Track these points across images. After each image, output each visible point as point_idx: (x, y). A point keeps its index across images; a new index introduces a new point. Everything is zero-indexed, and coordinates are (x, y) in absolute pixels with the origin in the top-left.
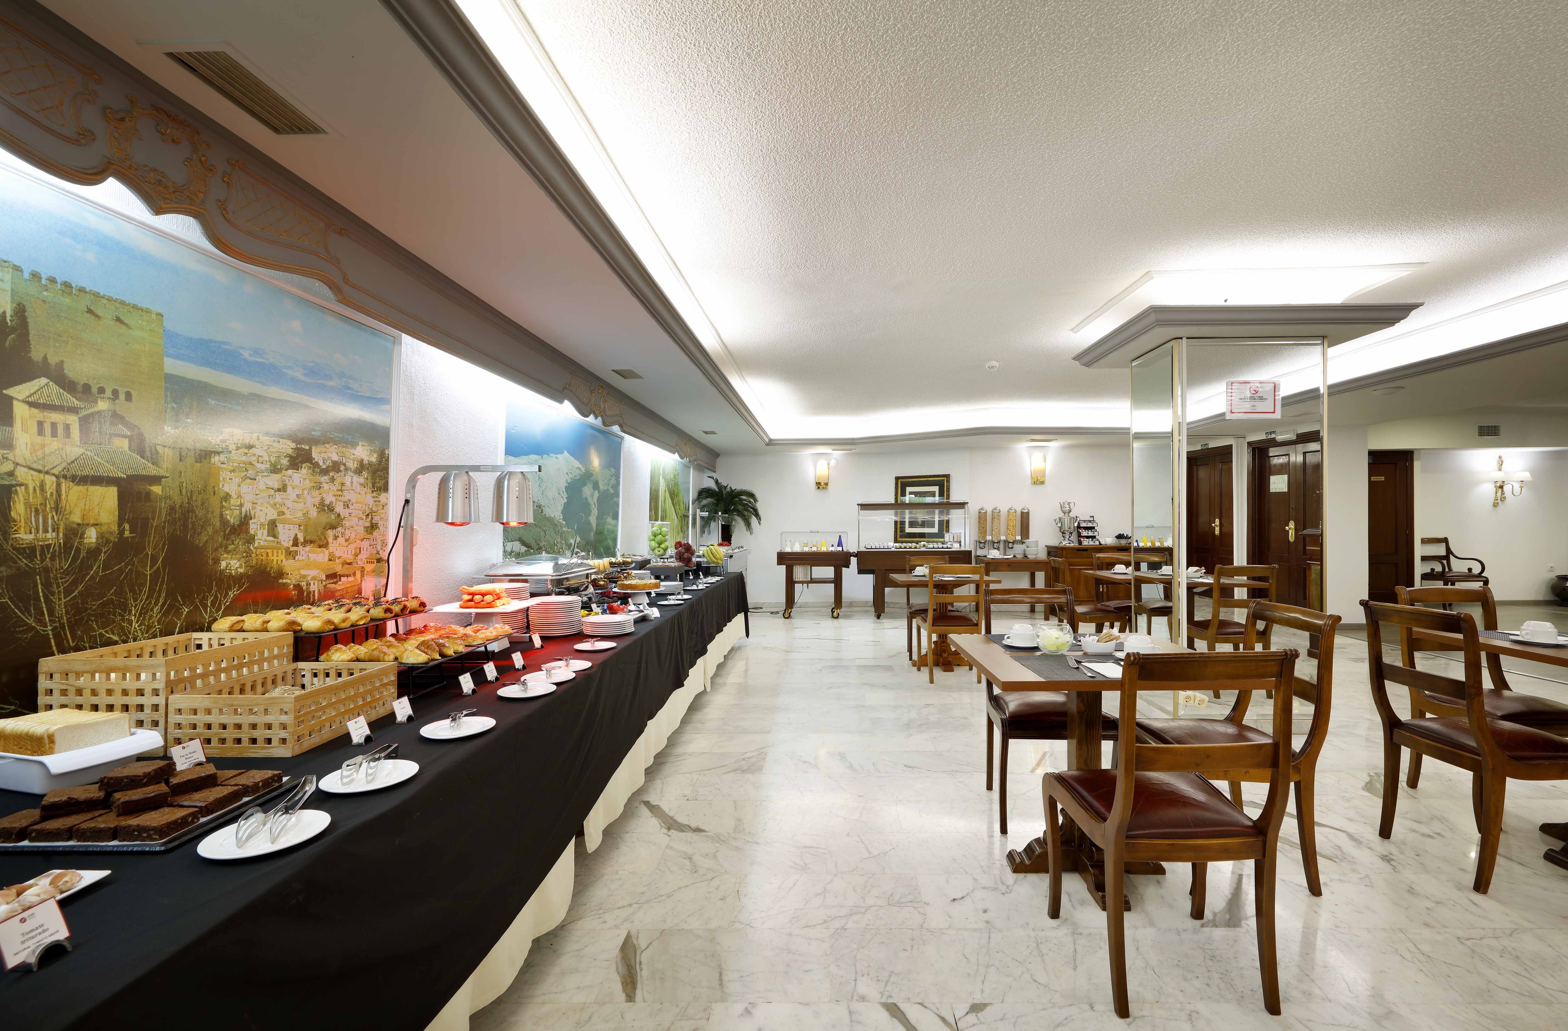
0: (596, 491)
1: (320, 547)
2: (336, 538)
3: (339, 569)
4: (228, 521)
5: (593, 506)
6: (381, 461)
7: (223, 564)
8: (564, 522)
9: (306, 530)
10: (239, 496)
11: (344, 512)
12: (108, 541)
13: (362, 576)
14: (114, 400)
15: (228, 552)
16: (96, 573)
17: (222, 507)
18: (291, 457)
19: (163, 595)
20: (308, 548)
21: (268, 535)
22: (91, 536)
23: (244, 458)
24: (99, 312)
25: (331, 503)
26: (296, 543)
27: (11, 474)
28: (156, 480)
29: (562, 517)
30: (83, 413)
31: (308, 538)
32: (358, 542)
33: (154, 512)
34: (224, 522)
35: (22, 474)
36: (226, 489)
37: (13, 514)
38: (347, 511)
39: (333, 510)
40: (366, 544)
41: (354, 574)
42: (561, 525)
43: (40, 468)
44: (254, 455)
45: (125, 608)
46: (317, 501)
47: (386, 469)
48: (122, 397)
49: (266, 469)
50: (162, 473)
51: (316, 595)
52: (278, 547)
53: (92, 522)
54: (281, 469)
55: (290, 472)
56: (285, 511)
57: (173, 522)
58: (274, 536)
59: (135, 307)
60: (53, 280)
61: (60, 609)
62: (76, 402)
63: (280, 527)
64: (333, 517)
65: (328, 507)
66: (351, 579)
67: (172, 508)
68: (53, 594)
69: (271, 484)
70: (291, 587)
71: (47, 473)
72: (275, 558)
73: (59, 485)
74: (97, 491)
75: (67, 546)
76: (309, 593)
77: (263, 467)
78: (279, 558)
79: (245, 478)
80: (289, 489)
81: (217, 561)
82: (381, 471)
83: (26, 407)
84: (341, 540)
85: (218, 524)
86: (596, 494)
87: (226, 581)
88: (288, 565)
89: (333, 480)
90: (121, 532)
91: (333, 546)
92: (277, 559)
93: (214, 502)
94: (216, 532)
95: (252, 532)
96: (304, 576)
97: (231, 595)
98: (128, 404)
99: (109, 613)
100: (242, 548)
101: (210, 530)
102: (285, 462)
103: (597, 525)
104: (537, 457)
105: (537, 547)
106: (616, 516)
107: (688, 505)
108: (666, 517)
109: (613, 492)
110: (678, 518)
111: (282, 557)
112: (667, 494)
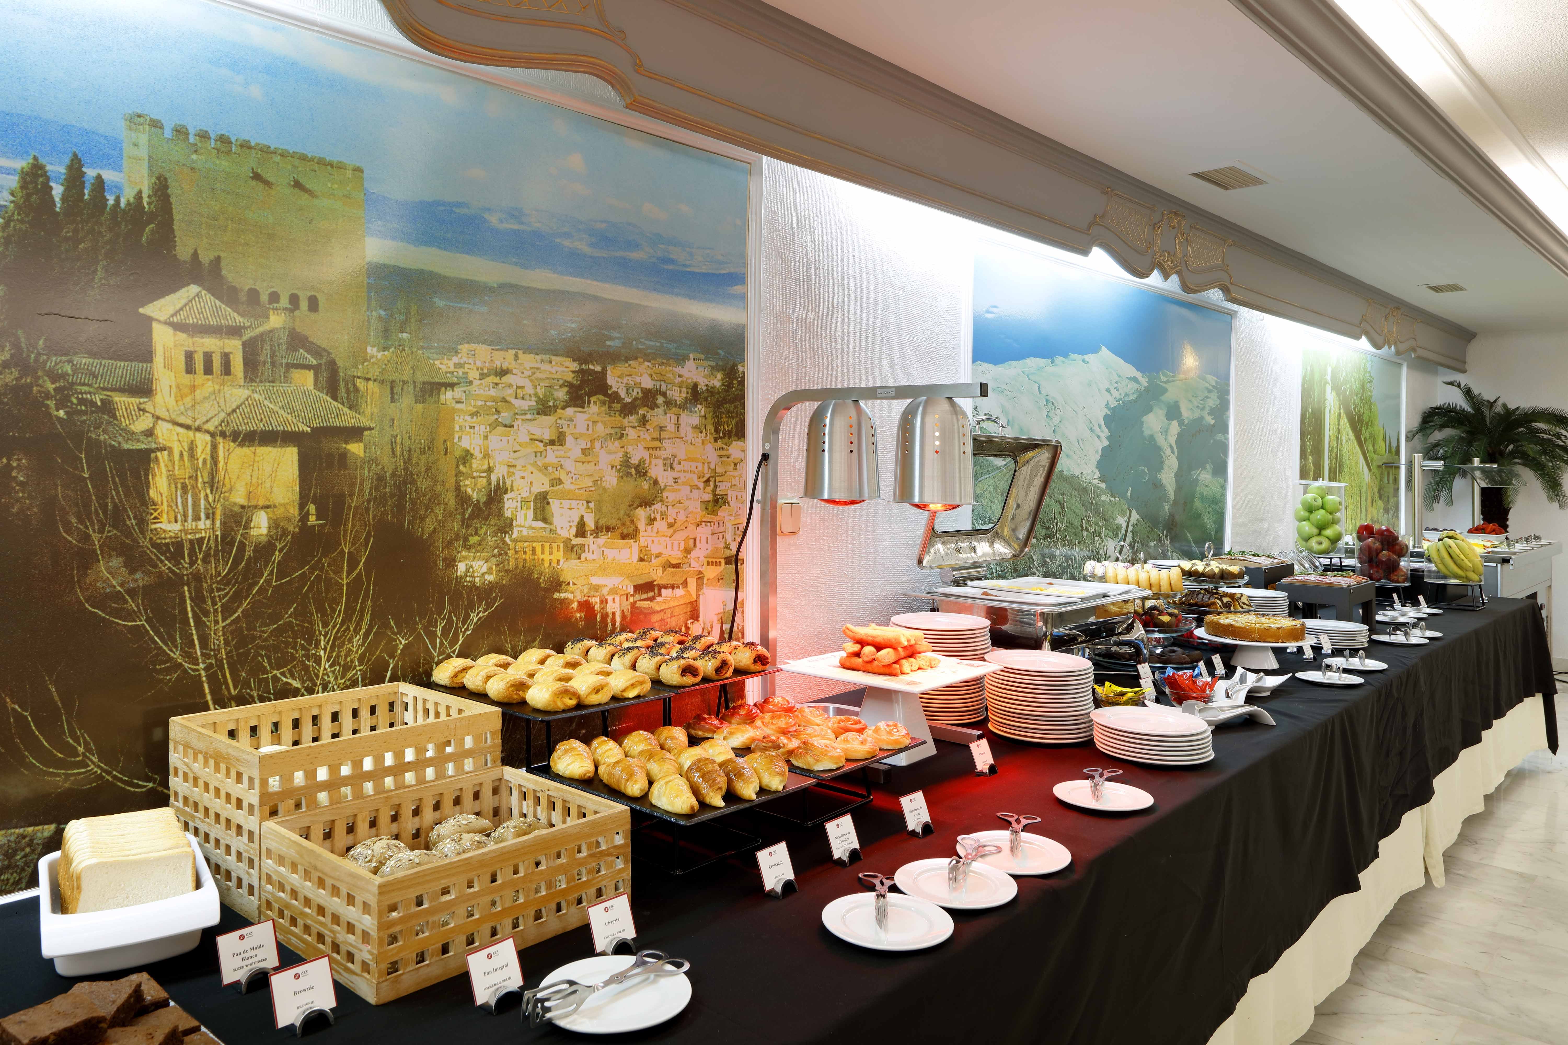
0: (1175, 423)
1: (623, 537)
2: (651, 521)
3: (658, 576)
4: (469, 497)
5: (1168, 452)
6: (729, 386)
7: (461, 567)
8: (1103, 485)
9: (599, 510)
10: (487, 456)
11: (665, 478)
12: (285, 532)
13: (700, 587)
14: (292, 311)
15: (469, 548)
16: (268, 582)
17: (459, 473)
18: (570, 385)
19: (367, 617)
20: (603, 539)
21: (536, 519)
22: (261, 525)
23: (493, 392)
24: (268, 176)
25: (642, 461)
26: (581, 531)
27: (149, 433)
28: (355, 433)
29: (1098, 474)
30: (248, 335)
31: (602, 522)
32: (691, 527)
33: (352, 485)
34: (463, 499)
35: (165, 433)
36: (465, 444)
37: (152, 493)
38: (671, 474)
39: (645, 474)
40: (704, 532)
41: (685, 584)
42: (1096, 491)
43: (189, 422)
44: (510, 386)
45: (310, 637)
46: (617, 458)
47: (740, 399)
48: (304, 305)
49: (530, 409)
50: (365, 422)
51: (618, 619)
52: (551, 538)
53: (261, 503)
54: (555, 407)
55: (570, 411)
56: (562, 475)
57: (381, 500)
58: (545, 520)
59: (322, 162)
60: (204, 136)
61: (217, 639)
62: (238, 318)
63: (555, 505)
64: (646, 486)
65: (637, 468)
66: (679, 592)
67: (380, 478)
68: (206, 614)
69: (538, 433)
70: (575, 605)
71: (198, 429)
72: (547, 557)
73: (214, 447)
74: (268, 453)
75: (227, 539)
76: (605, 617)
77: (525, 405)
78: (554, 558)
79: (495, 425)
80: (569, 440)
81: (451, 562)
82: (731, 402)
83: (170, 331)
84: (661, 525)
85: (452, 502)
86: (1175, 428)
87: (467, 596)
88: (569, 569)
89: (644, 421)
90: (304, 517)
91: (646, 536)
92: (550, 559)
93: (446, 466)
94: (449, 514)
95: (508, 514)
96: (596, 588)
97: (474, 617)
98: (313, 316)
99: (287, 644)
100: (491, 540)
101: (439, 512)
102: (561, 394)
103: (1179, 489)
104: (1041, 362)
105: (1044, 532)
106: (1221, 469)
107: (1394, 445)
108: (1340, 472)
109: (1212, 422)
110: (1370, 470)
111: (559, 555)
112: (1345, 423)
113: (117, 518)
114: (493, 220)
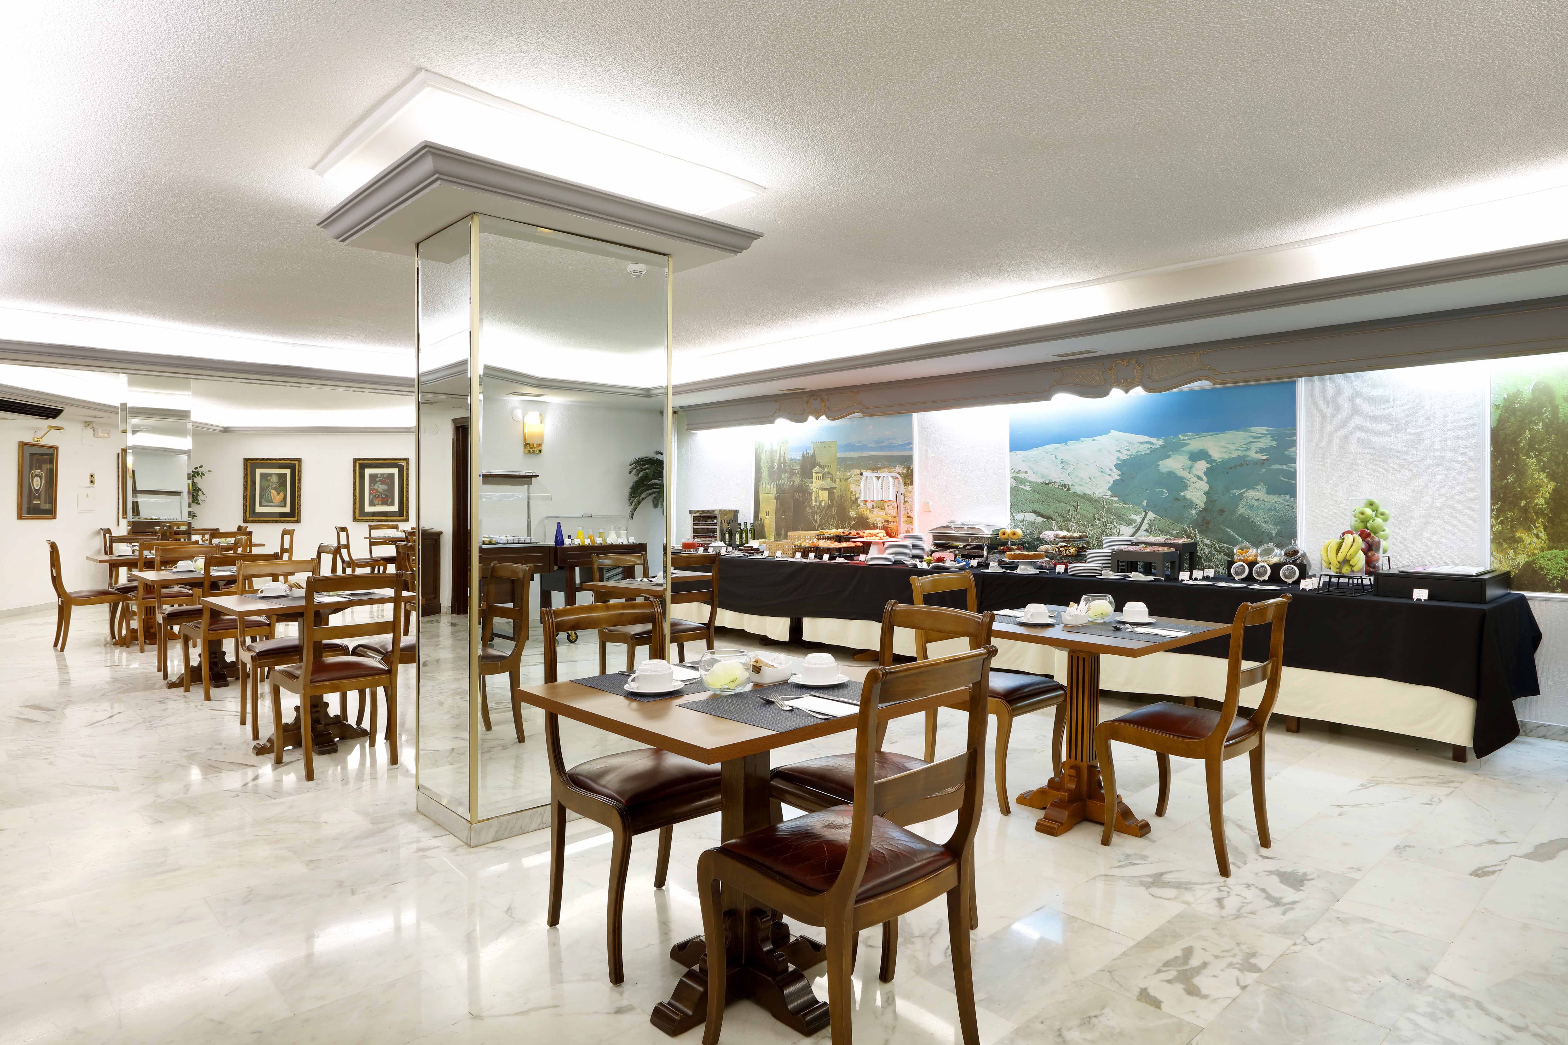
2: (888, 506)
3: (890, 519)
5: (1194, 479)
6: (908, 472)
10: (856, 491)
14: (829, 467)
17: (851, 495)
22: (823, 504)
23: (857, 478)
26: (873, 508)
28: (835, 488)
29: (1109, 493)
30: (823, 472)
34: (851, 500)
35: (814, 489)
36: (852, 489)
37: (811, 496)
41: (896, 522)
44: (861, 476)
47: (911, 475)
50: (837, 486)
52: (867, 509)
53: (824, 500)
57: (839, 500)
58: (866, 505)
61: (818, 521)
62: (822, 470)
66: (895, 524)
67: (839, 496)
70: (871, 523)
71: (817, 488)
73: (819, 491)
74: (825, 492)
75: (820, 506)
79: (857, 485)
81: (849, 512)
82: (909, 476)
87: (851, 519)
88: (870, 515)
91: (887, 509)
92: (867, 513)
93: (849, 493)
96: (876, 520)
97: (852, 523)
100: (856, 508)
104: (1057, 445)
113: (809, 502)
114: (856, 444)
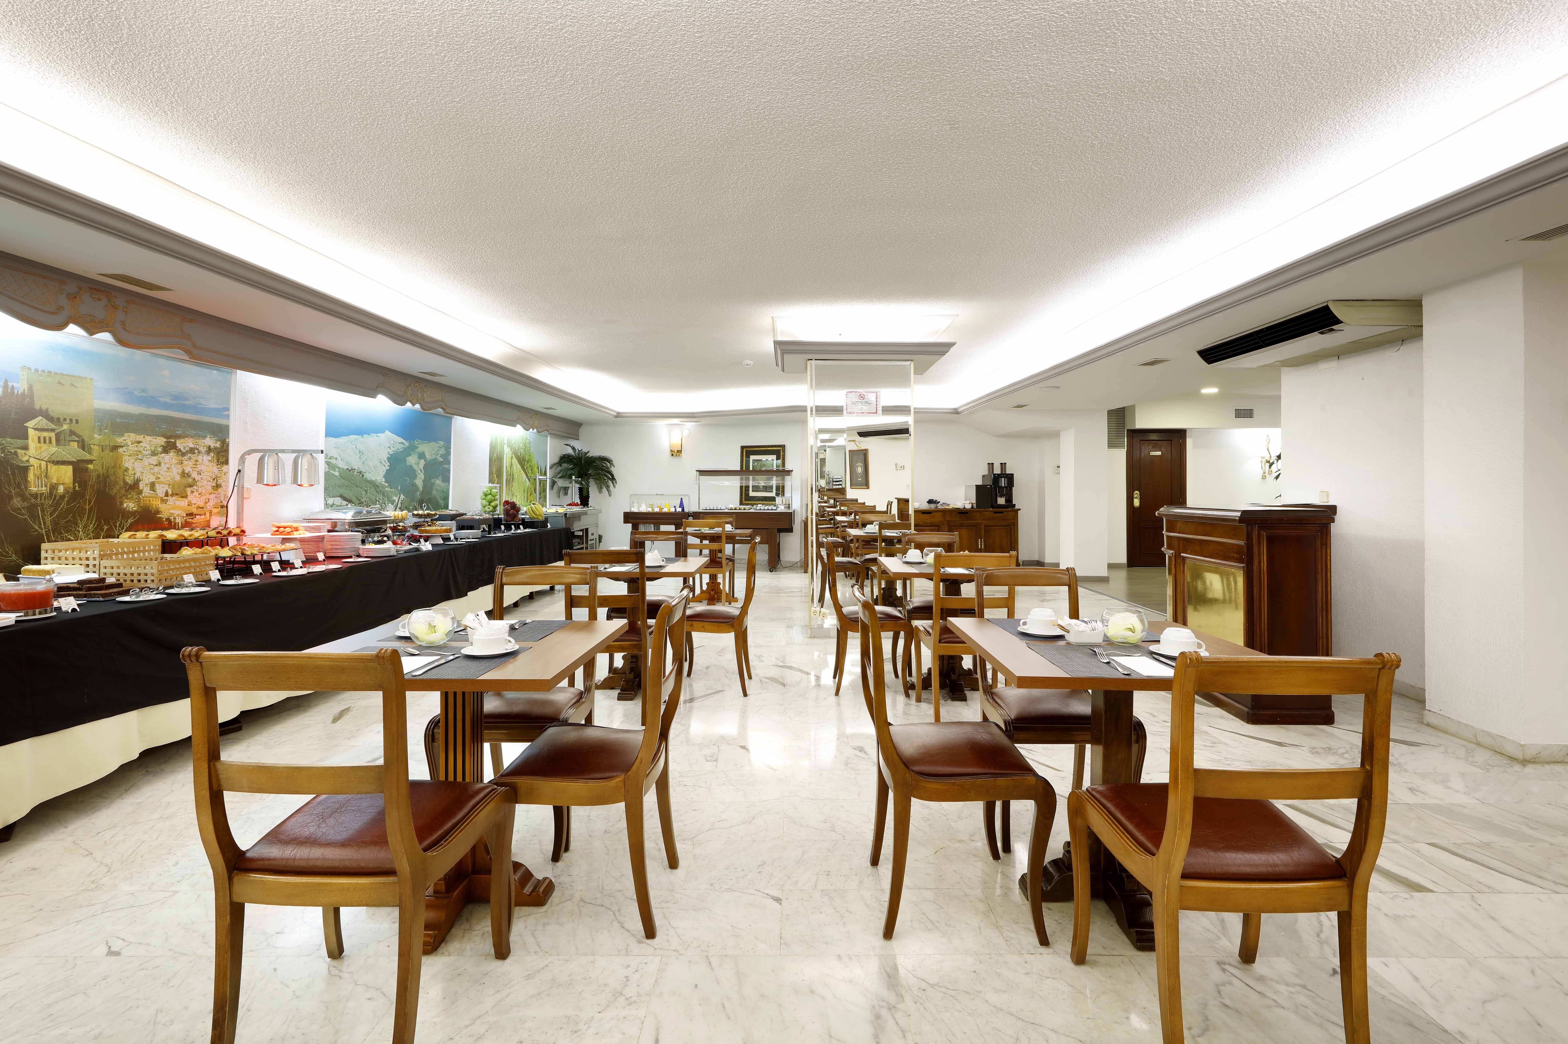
0: (423, 460)
1: (182, 497)
2: (192, 492)
3: (195, 511)
4: (128, 483)
5: (419, 472)
6: (223, 446)
7: (125, 505)
8: (387, 484)
9: (173, 488)
10: (134, 469)
11: (197, 478)
12: (68, 492)
13: (211, 515)
14: (70, 424)
15: (128, 499)
16: (63, 507)
17: (124, 475)
18: (163, 446)
19: (94, 519)
20: (174, 498)
21: (150, 490)
22: (61, 489)
23: (136, 449)
24: (63, 383)
25: (189, 472)
26: (167, 495)
27: (28, 461)
28: (90, 462)
29: (384, 480)
30: (57, 431)
31: (174, 492)
32: (208, 495)
33: (90, 478)
34: (125, 483)
35: (32, 461)
36: (126, 465)
37: (29, 479)
38: (200, 477)
39: (190, 476)
40: (212, 496)
41: (205, 514)
42: (383, 486)
43: (39, 458)
44: (142, 447)
45: (76, 524)
46: (180, 471)
47: (227, 451)
48: (74, 422)
49: (149, 454)
50: (93, 458)
51: (180, 525)
52: (156, 496)
53: (61, 483)
54: (158, 454)
55: (163, 455)
56: (160, 476)
57: (99, 483)
58: (154, 491)
59: (80, 377)
60: (43, 371)
61: (48, 523)
62: (54, 426)
63: (157, 486)
64: (190, 480)
65: (187, 474)
66: (203, 516)
67: (99, 476)
68: (45, 516)
69: (151, 462)
70: (164, 519)
71: (42, 460)
72: (154, 503)
73: (47, 465)
74: (63, 468)
75: (51, 494)
76: (175, 524)
77: (147, 453)
78: (157, 503)
79: (137, 459)
80: (162, 464)
81: (122, 503)
82: (223, 452)
83: (33, 430)
84: (196, 494)
85: (122, 484)
86: (422, 462)
87: (127, 514)
88: (162, 507)
89: (190, 459)
90: (74, 488)
91: (191, 497)
92: (156, 503)
93: (120, 473)
94: (121, 488)
95: (141, 488)
96: (172, 514)
97: (129, 521)
98: (77, 425)
99: (69, 526)
100: (135, 497)
101: (118, 487)
102: (160, 449)
103: (424, 487)
104: (357, 437)
105: (358, 502)
106: (447, 479)
107: (543, 470)
108: (512, 481)
109: (442, 460)
110: (530, 481)
111: (159, 502)
112: (515, 461)
113: (19, 486)
